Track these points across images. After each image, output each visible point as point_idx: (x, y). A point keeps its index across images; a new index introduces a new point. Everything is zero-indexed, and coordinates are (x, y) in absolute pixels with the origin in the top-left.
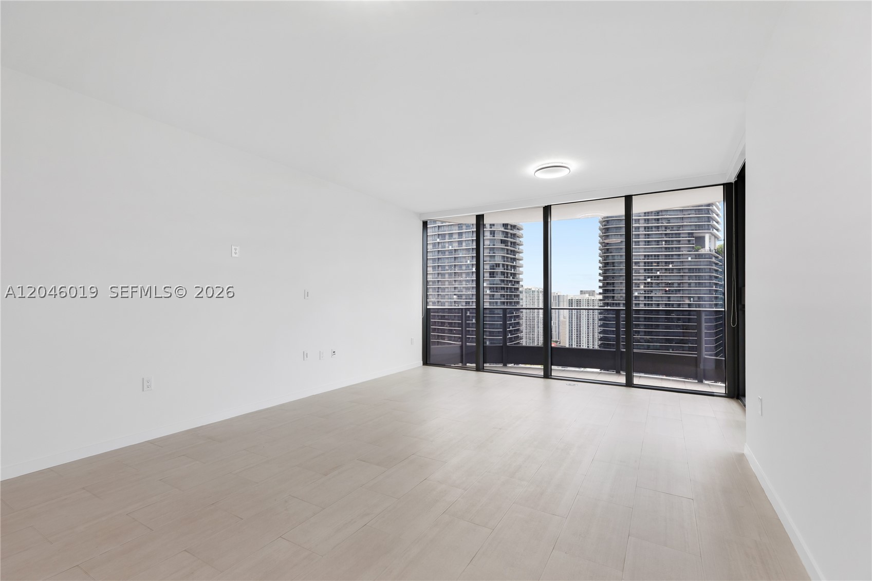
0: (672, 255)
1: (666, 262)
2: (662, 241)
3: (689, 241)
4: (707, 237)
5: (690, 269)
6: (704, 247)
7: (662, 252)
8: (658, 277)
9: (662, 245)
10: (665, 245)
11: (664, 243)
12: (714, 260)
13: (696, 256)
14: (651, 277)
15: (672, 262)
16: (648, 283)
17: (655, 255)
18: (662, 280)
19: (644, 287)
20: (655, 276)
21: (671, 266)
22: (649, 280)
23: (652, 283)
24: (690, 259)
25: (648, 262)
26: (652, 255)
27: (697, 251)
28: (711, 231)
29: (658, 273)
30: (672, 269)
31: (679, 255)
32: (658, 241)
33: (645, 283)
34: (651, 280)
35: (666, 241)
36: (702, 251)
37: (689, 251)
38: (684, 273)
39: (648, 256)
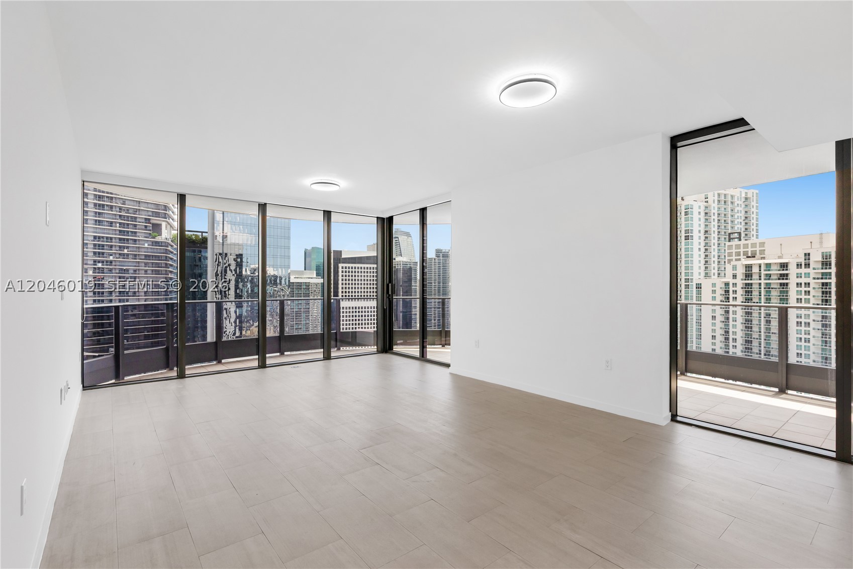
0: (128, 240)
1: (120, 247)
2: (116, 222)
3: (146, 227)
4: (164, 225)
5: (146, 256)
6: (160, 235)
7: (116, 234)
8: (111, 262)
9: (116, 227)
10: (120, 227)
11: (118, 225)
12: (169, 248)
13: (153, 242)
14: (103, 262)
15: (128, 247)
16: (99, 268)
17: (107, 238)
18: (115, 266)
19: (93, 273)
20: (107, 262)
21: (126, 251)
22: (100, 265)
23: (103, 268)
24: (146, 245)
25: (99, 245)
26: (103, 237)
27: (154, 238)
28: (167, 220)
29: (111, 258)
30: (128, 255)
31: (135, 241)
32: (111, 223)
33: (95, 268)
34: (102, 265)
35: (120, 224)
36: (158, 239)
37: (146, 237)
38: (141, 259)
39: (99, 237)
